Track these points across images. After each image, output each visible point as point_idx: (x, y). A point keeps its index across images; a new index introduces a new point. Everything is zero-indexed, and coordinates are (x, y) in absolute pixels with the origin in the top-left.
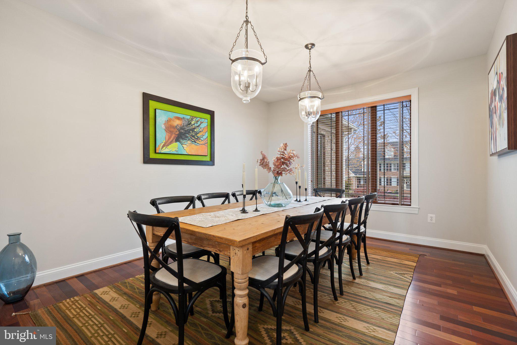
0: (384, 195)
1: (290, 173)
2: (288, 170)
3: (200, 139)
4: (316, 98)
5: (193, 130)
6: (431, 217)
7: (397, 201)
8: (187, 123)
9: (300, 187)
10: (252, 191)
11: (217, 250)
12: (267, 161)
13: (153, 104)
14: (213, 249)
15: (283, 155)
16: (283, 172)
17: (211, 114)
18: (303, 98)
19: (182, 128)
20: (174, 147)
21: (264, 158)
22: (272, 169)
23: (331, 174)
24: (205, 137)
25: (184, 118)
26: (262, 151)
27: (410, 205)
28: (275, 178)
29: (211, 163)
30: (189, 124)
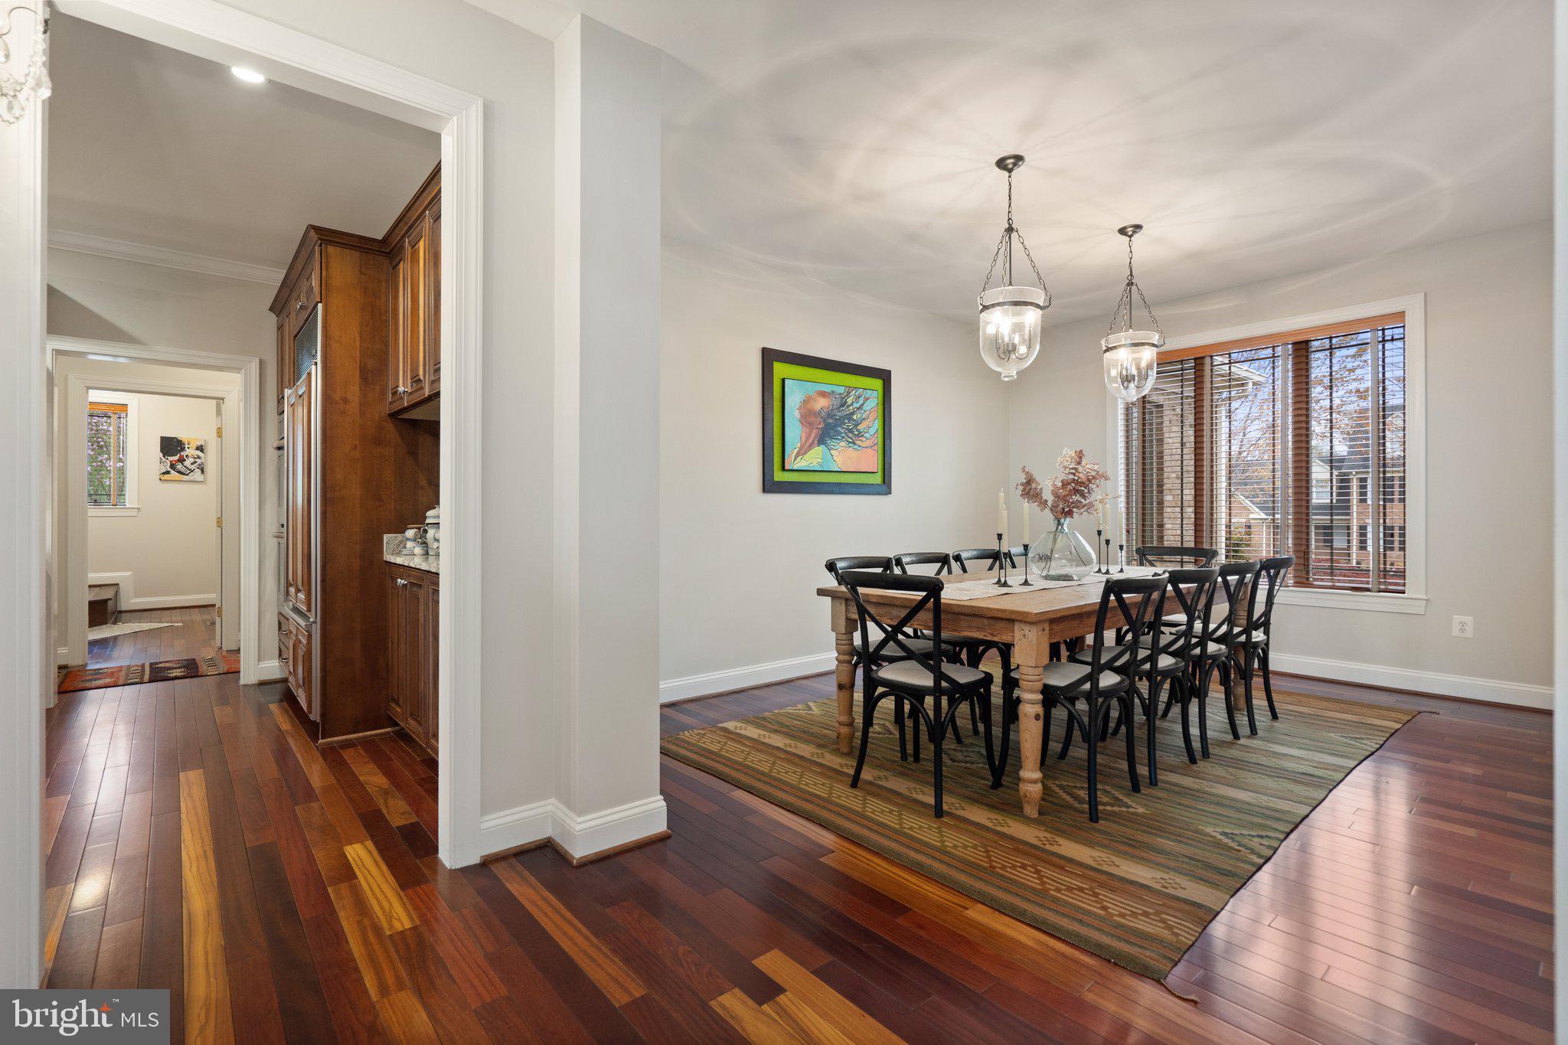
0: (1332, 568)
1: (1089, 511)
2: (1085, 506)
3: (862, 436)
4: (1147, 347)
5: (849, 416)
6: (1464, 624)
7: (1368, 583)
8: (837, 403)
9: (1108, 542)
10: (992, 552)
11: (986, 634)
12: (1039, 487)
13: (780, 369)
14: (978, 633)
15: (1074, 474)
16: (1074, 510)
17: (885, 376)
18: (1115, 348)
19: (830, 415)
20: (815, 458)
21: (1029, 481)
22: (1050, 503)
23: (1182, 514)
24: (872, 431)
25: (833, 392)
26: (1025, 467)
27: (1404, 593)
28: (1056, 522)
29: (885, 488)
30: (843, 405)
